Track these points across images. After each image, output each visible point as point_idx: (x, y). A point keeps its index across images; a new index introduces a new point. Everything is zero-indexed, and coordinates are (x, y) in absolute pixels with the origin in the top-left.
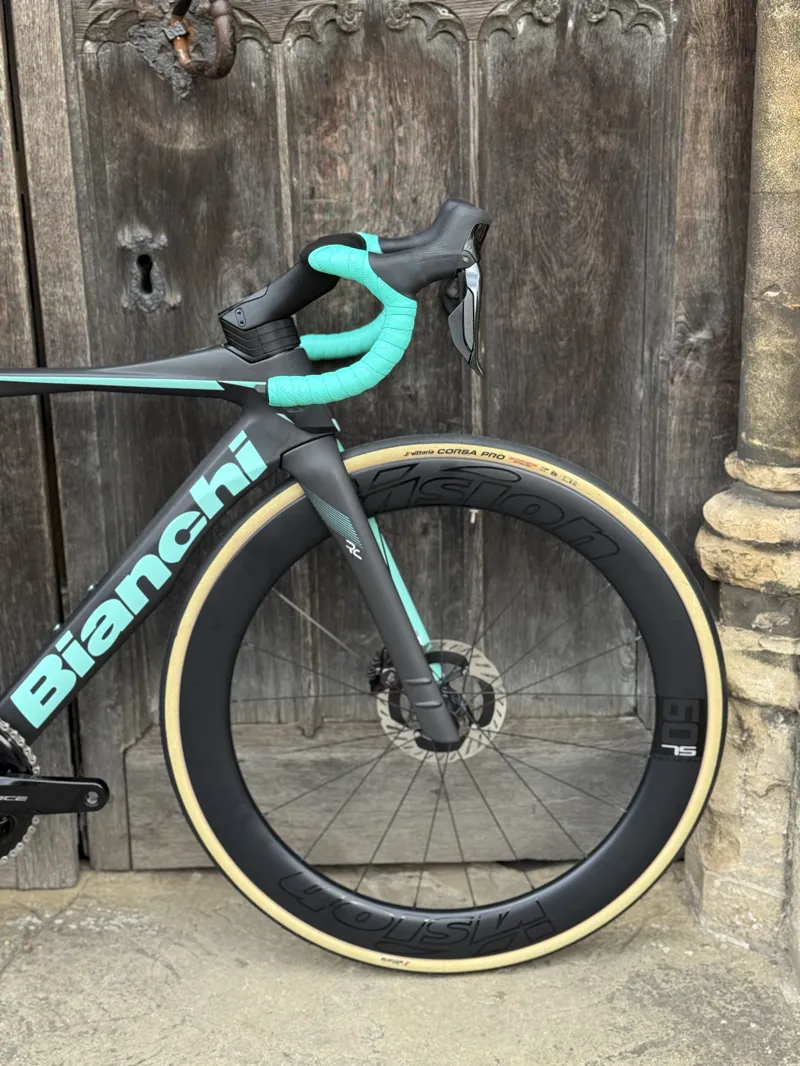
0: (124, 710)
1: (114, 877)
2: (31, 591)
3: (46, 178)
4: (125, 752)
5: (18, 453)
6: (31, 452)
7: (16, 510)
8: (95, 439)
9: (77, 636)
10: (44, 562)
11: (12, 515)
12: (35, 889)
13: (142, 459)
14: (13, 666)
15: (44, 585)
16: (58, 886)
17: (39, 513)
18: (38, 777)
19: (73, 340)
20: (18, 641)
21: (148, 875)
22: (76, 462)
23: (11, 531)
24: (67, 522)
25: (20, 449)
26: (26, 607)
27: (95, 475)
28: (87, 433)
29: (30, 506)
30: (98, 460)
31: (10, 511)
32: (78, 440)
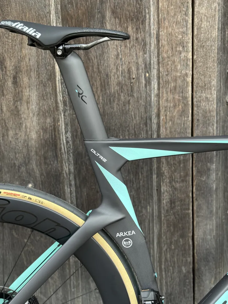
2: (181, 243)
3: (203, 38)
5: (181, 176)
6: (187, 175)
7: (178, 203)
8: (214, 167)
10: (189, 229)
11: (175, 206)
14: (170, 280)
15: (188, 240)
17: (189, 205)
19: (208, 119)
20: (174, 267)
22: (204, 178)
23: (174, 214)
24: (197, 208)
25: (182, 174)
26: (179, 251)
27: (213, 185)
28: (210, 164)
29: (184, 201)
30: (215, 177)
31: (174, 204)
32: (205, 168)
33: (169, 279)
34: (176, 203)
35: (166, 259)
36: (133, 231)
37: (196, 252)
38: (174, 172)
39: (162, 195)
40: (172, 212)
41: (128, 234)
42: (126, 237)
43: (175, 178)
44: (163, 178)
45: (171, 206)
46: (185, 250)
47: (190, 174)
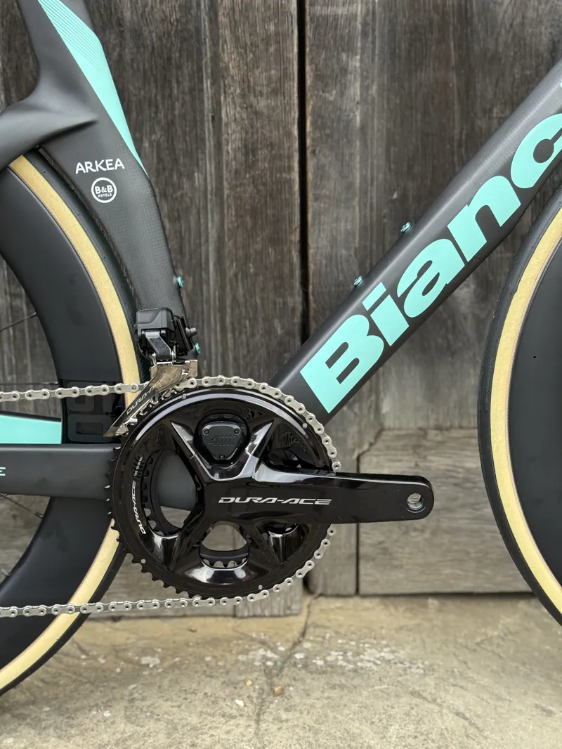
0: (361, 409)
1: (339, 603)
2: (272, 259)
4: (358, 459)
5: (270, 79)
6: (285, 76)
7: (262, 153)
8: (358, 65)
9: (391, 290)
10: (291, 222)
11: (257, 160)
12: (255, 616)
13: (398, 101)
14: (246, 352)
15: (290, 252)
16: (282, 613)
17: (290, 157)
18: (338, 474)
20: (254, 321)
21: (377, 601)
22: (332, 95)
23: (253, 182)
24: (313, 174)
25: (273, 72)
26: (266, 278)
27: (354, 112)
28: (348, 57)
29: (279, 149)
30: (358, 93)
31: (254, 156)
32: (336, 66)
33: (243, 351)
34: (260, 152)
35: (234, 298)
36: (118, 160)
37: (313, 292)
38: (253, 68)
39: (223, 129)
40: (248, 176)
41: (105, 167)
42: (101, 174)
43: (254, 84)
44: (226, 82)
45: (246, 161)
46: (281, 277)
47: (293, 73)
